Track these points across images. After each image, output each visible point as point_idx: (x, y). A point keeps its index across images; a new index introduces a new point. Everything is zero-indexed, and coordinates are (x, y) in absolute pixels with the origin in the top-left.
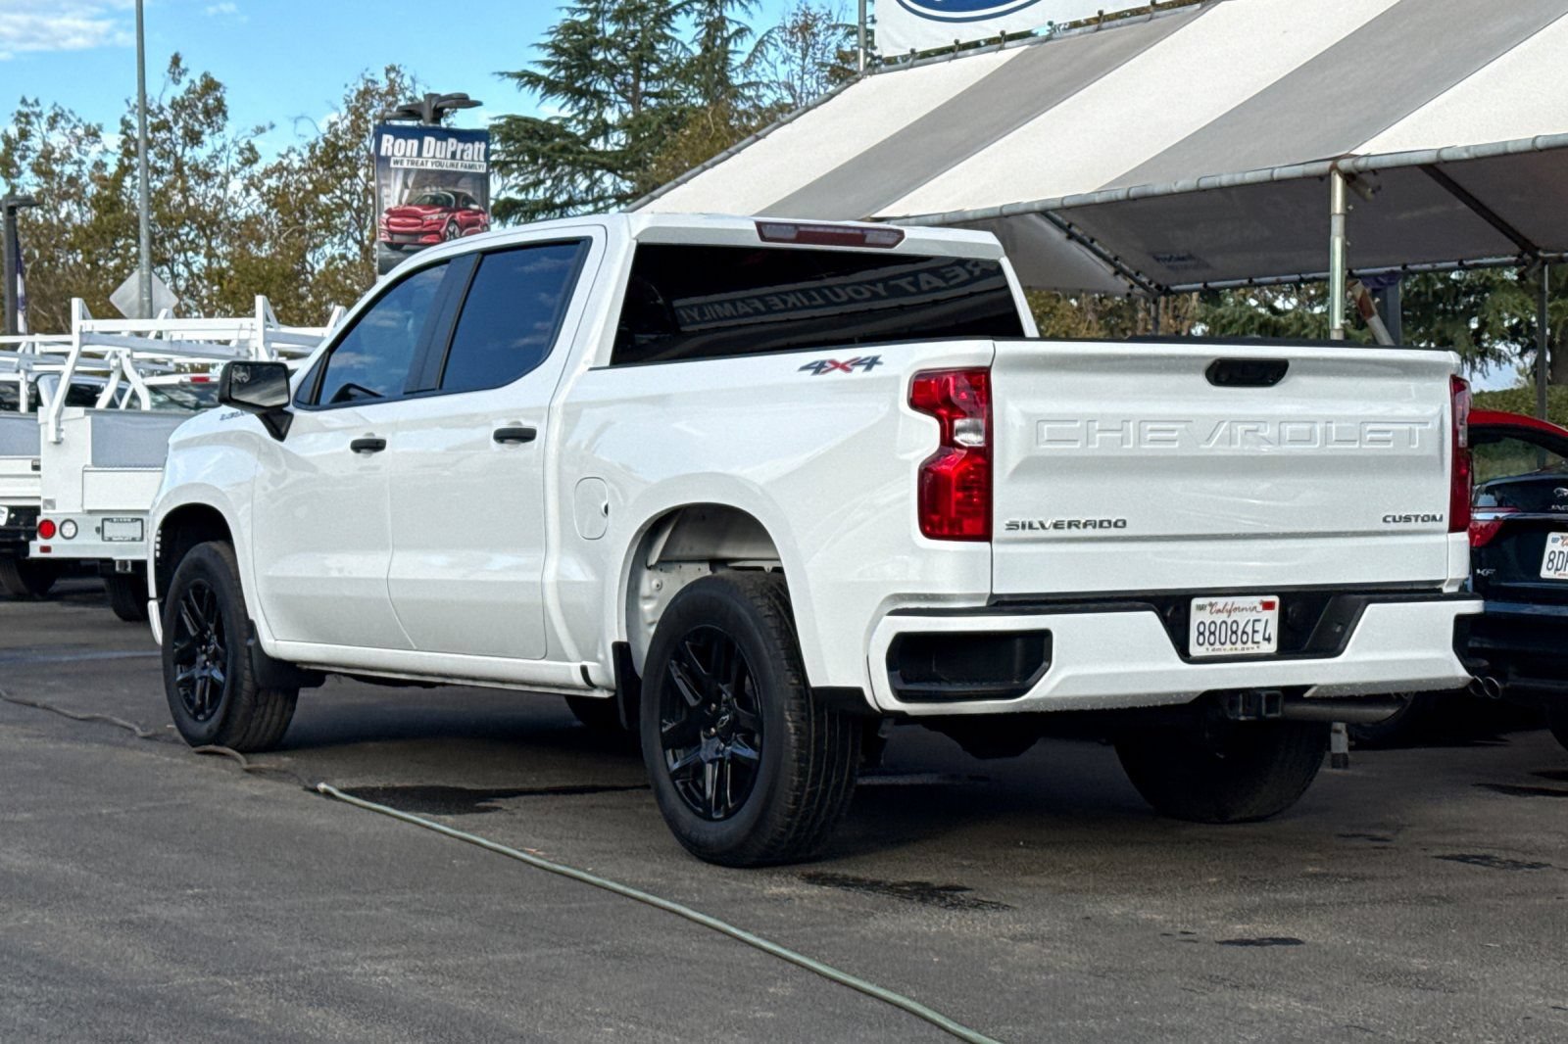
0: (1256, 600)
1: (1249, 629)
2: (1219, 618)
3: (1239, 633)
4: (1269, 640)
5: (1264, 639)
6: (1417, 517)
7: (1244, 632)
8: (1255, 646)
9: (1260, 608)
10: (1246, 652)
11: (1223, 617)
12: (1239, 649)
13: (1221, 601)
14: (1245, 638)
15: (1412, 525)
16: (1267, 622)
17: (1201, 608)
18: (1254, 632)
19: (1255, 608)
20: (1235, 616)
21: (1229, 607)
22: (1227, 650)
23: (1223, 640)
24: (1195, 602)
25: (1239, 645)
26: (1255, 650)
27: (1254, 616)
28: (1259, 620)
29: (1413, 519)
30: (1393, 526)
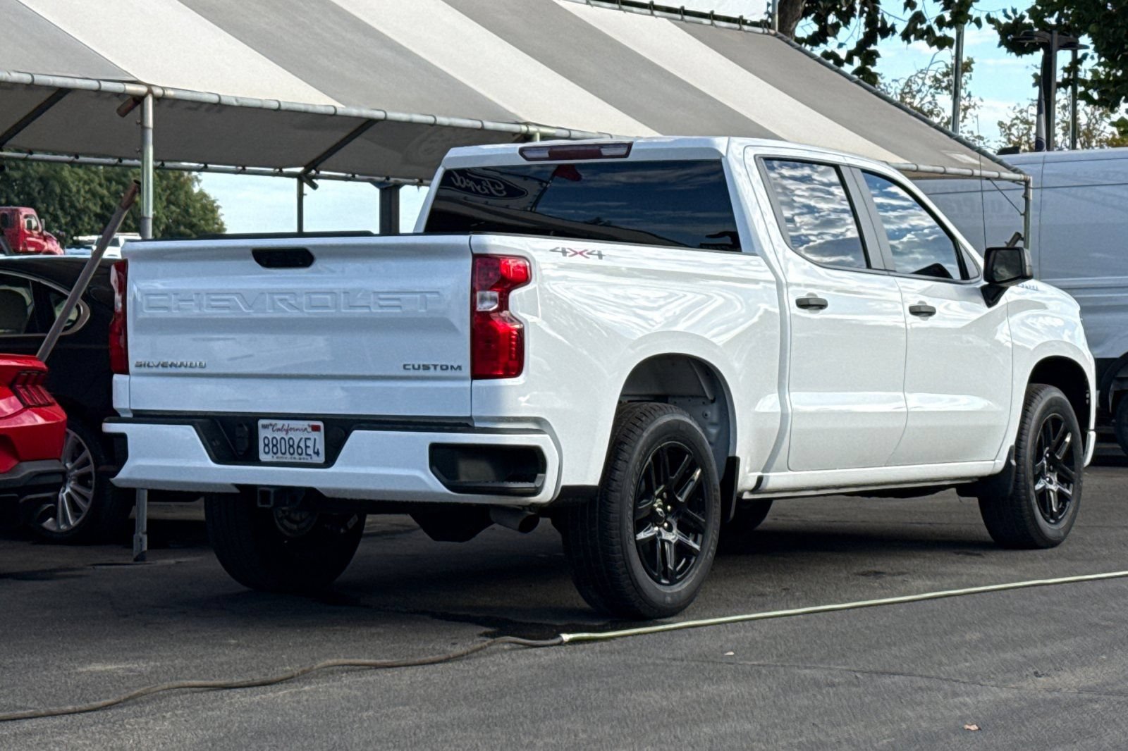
0: (305, 424)
1: (302, 445)
2: (278, 435)
3: (295, 447)
4: (317, 453)
5: (314, 453)
6: (435, 366)
7: (299, 447)
8: (309, 457)
9: (309, 429)
10: (302, 461)
11: (283, 434)
12: (296, 459)
13: (280, 423)
14: (300, 451)
15: (431, 372)
16: (315, 440)
17: (265, 427)
18: (307, 447)
19: (306, 429)
20: (291, 434)
21: (286, 427)
22: (288, 458)
23: (283, 451)
24: (261, 422)
25: (296, 455)
26: (309, 461)
27: (305, 435)
28: (309, 439)
29: (432, 368)
30: (412, 373)
